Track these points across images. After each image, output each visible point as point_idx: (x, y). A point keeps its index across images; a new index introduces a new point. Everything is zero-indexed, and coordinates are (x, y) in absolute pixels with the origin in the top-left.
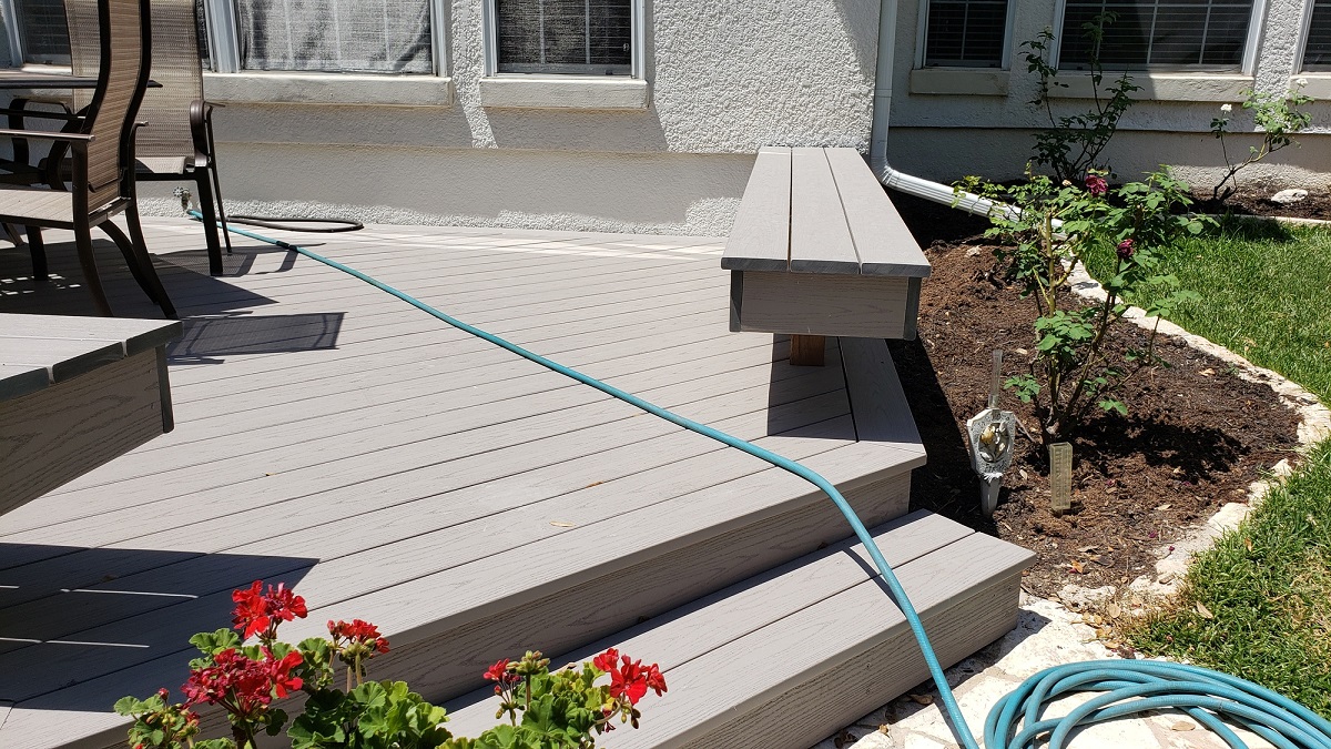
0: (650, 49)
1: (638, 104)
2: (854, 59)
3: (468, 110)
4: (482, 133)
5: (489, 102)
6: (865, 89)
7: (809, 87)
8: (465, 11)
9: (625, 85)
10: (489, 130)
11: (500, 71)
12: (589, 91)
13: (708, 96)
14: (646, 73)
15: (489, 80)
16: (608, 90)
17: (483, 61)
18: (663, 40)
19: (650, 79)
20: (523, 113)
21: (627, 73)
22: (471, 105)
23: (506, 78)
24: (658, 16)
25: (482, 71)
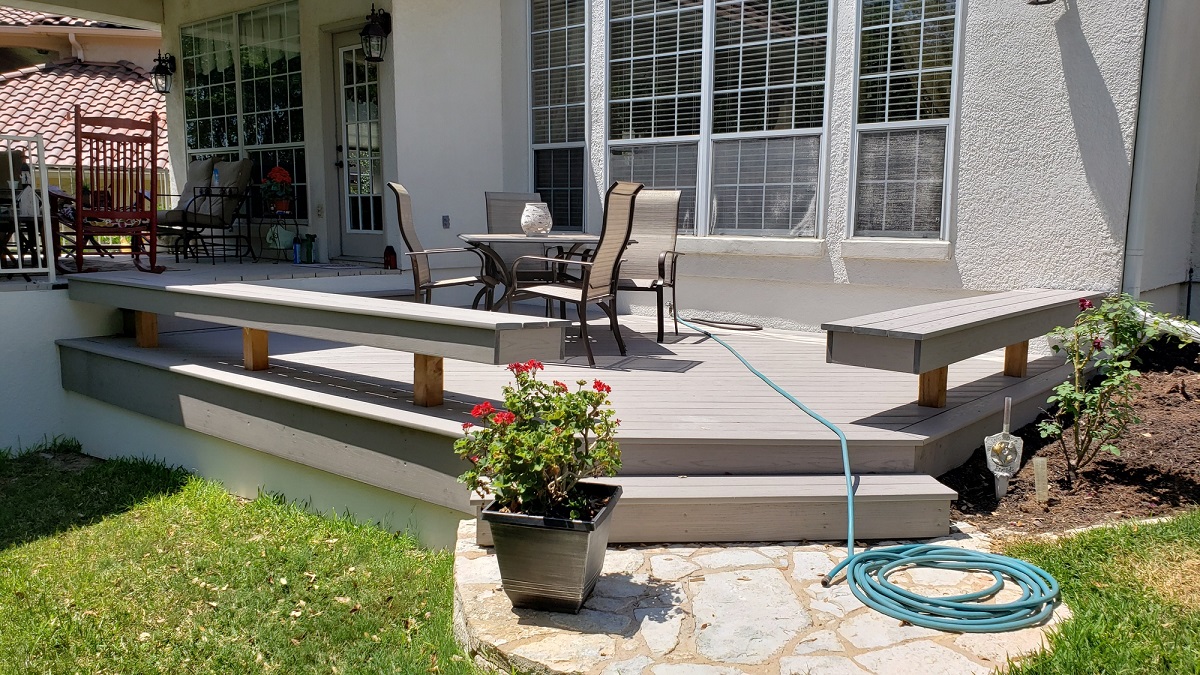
0: (954, 221)
1: (941, 257)
2: (1106, 228)
3: (833, 260)
4: (841, 274)
5: (845, 255)
6: (1115, 250)
7: (1070, 247)
8: (838, 199)
9: (934, 245)
10: (845, 272)
11: (855, 235)
12: (910, 248)
13: (994, 252)
14: (950, 236)
15: (848, 241)
16: (923, 247)
17: (845, 229)
18: (963, 215)
19: (953, 241)
20: (867, 262)
21: (937, 237)
22: (835, 257)
23: (859, 240)
24: (962, 200)
25: (844, 236)
